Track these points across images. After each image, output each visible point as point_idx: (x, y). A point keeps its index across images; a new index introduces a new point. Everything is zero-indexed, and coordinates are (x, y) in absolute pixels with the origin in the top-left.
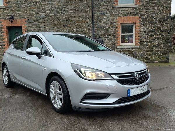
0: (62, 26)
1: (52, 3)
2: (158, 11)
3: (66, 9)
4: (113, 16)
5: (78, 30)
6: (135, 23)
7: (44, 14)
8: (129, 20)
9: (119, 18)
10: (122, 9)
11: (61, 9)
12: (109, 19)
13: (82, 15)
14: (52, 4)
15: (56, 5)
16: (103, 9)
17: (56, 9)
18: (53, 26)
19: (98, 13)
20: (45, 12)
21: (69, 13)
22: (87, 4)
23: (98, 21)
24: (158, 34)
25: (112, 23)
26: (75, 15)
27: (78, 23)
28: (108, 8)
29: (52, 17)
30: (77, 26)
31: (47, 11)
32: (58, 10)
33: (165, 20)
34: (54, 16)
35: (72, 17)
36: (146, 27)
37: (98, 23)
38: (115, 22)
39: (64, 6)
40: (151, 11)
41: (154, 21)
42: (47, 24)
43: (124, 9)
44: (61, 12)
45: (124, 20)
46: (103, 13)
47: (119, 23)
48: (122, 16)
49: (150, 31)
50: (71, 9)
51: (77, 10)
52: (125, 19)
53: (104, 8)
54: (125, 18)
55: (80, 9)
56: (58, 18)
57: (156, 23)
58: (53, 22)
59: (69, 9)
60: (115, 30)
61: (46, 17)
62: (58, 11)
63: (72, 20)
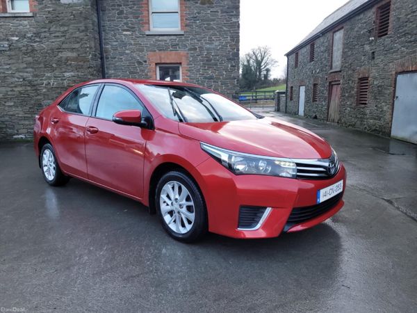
0: (42, 65)
1: (21, 22)
2: (217, 43)
3: (47, 34)
4: (142, 51)
5: (72, 74)
6: (180, 63)
7: (7, 43)
8: (169, 58)
9: (152, 53)
10: (157, 37)
11: (37, 34)
12: (134, 55)
13: (77, 46)
14: (21, 25)
15: (28, 27)
16: (124, 37)
17: (29, 35)
18: (25, 66)
19: (115, 43)
20: (8, 40)
21: (53, 42)
22: (86, 27)
23: (115, 58)
24: (220, 83)
25: (140, 63)
26: (64, 46)
27: (71, 61)
28: (132, 35)
29: (23, 48)
30: (69, 67)
31: (13, 38)
32: (32, 36)
33: (230, 59)
34: (25, 48)
35: (60, 49)
36: (198, 71)
37: (116, 62)
38: (145, 62)
39: (44, 30)
40: (206, 43)
41: (213, 61)
42: (13, 61)
43: (161, 38)
44: (38, 39)
45: (160, 57)
46: (124, 44)
47: (152, 62)
48: (157, 51)
49: (205, 78)
50: (57, 34)
51: (67, 37)
52: (163, 56)
53: (125, 35)
54: (163, 54)
55: (74, 36)
56: (33, 50)
57: (216, 65)
58: (25, 59)
59: (53, 35)
60: (147, 75)
61: (10, 50)
62: (33, 38)
63: (60, 55)
